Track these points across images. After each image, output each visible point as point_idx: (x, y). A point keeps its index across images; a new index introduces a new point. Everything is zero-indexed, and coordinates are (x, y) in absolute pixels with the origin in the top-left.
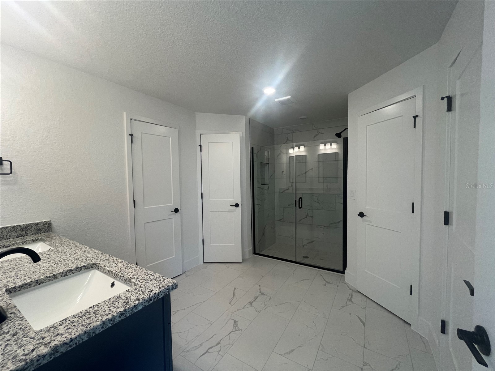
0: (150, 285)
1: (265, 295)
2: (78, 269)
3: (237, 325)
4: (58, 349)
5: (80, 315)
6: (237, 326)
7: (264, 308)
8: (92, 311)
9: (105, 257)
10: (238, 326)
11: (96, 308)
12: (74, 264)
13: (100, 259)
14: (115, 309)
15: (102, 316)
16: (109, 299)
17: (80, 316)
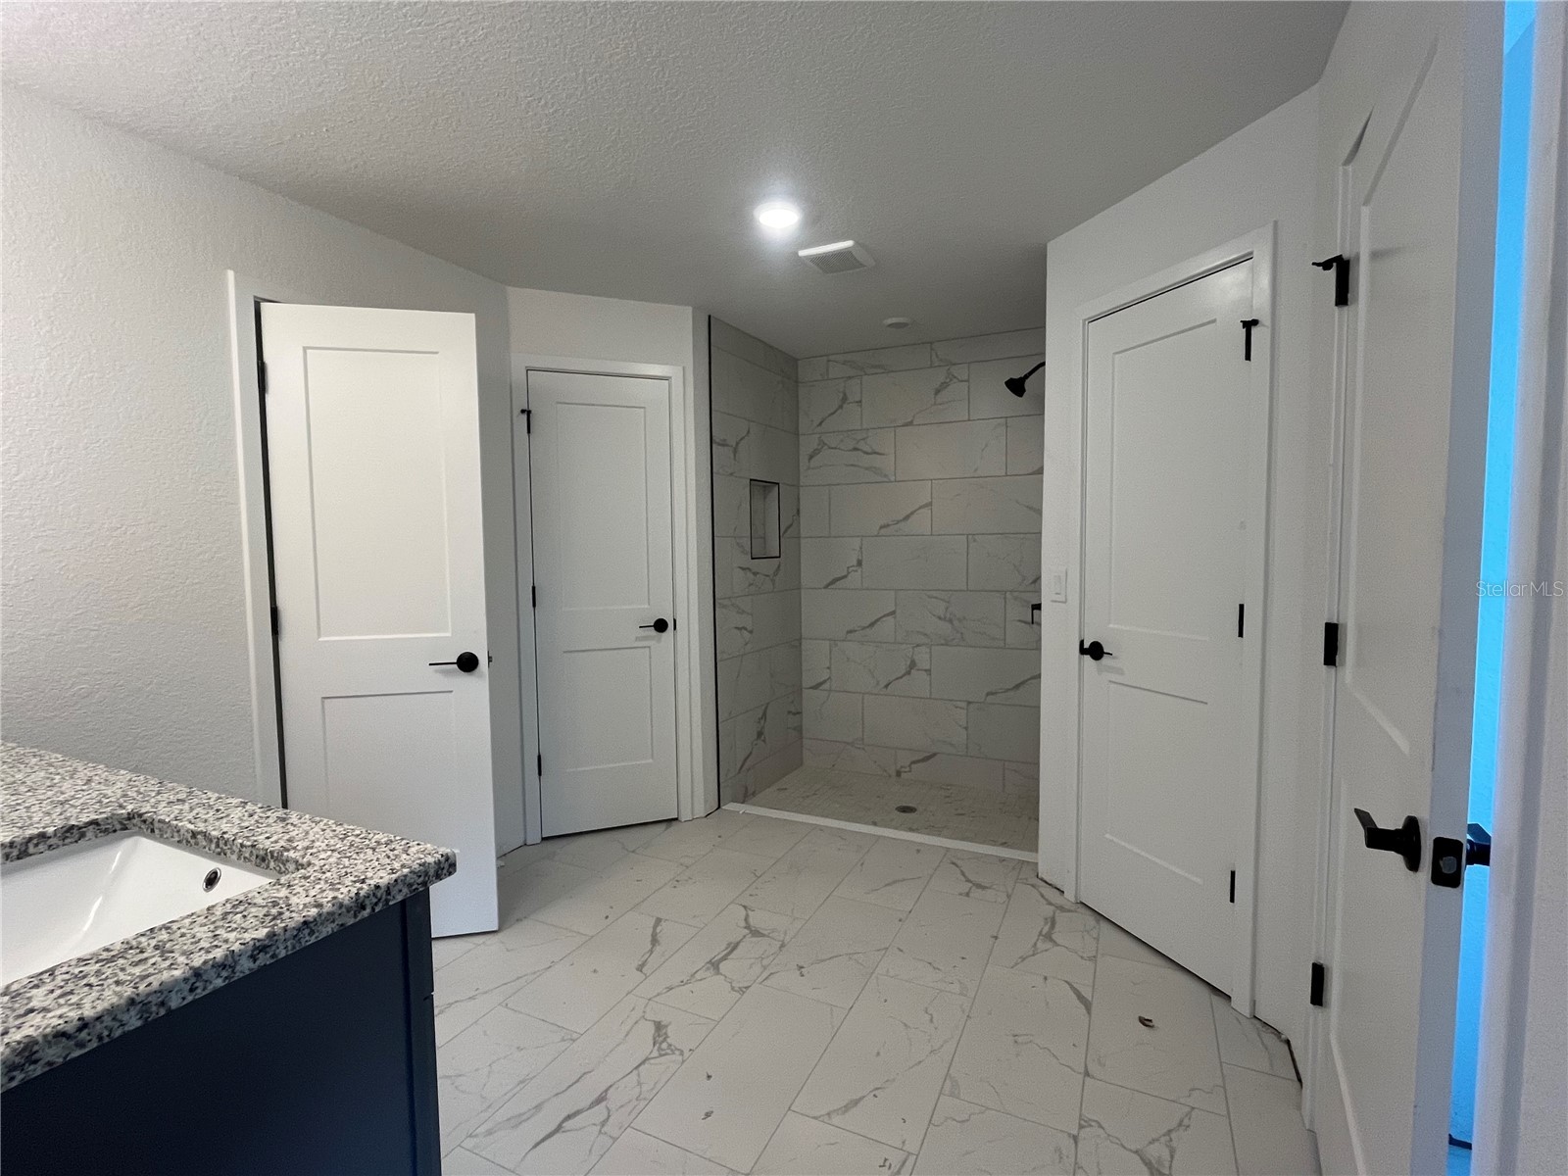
0: (356, 865)
1: (763, 935)
2: (72, 836)
3: (667, 1037)
4: (37, 1052)
5: (105, 955)
6: (665, 1040)
7: (760, 980)
8: (149, 945)
9: (173, 792)
10: (669, 1040)
11: (164, 936)
12: (54, 816)
13: (153, 800)
14: (235, 933)
15: (188, 954)
16: (208, 909)
17: (102, 960)
